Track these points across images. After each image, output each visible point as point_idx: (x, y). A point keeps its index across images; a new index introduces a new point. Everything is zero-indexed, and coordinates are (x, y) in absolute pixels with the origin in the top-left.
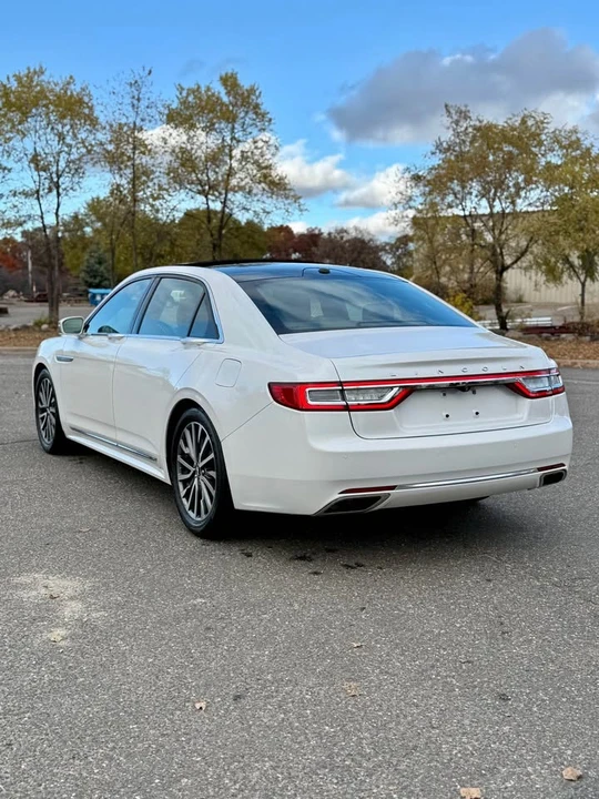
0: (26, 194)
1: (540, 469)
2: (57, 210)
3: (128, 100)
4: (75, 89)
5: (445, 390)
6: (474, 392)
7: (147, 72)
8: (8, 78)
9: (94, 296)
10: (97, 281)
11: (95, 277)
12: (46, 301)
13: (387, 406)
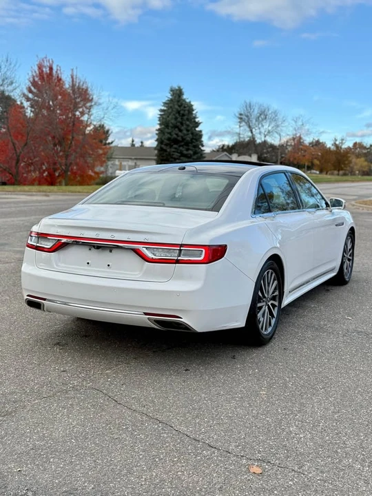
1: (146, 314)
6: (111, 251)
13: (50, 250)
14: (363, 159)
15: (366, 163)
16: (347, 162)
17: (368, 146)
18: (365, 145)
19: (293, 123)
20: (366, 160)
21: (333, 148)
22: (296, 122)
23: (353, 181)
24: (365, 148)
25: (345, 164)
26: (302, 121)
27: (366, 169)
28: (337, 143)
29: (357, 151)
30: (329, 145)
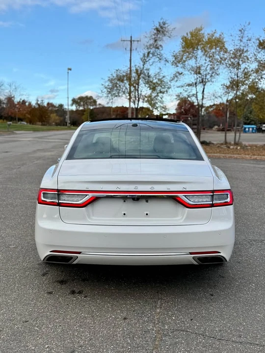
0: (189, 85)
1: (191, 253)
2: (203, 91)
3: (238, 38)
4: (217, 35)
5: (125, 199)
6: (147, 201)
7: (247, 23)
8: (187, 34)
9: (245, 128)
10: (248, 122)
11: (248, 120)
12: (224, 131)
13: (82, 205)
14: (55, 115)
15: (57, 118)
16: (47, 116)
17: (57, 106)
18: (55, 105)
19: (9, 87)
20: (57, 115)
21: (37, 106)
22: (10, 86)
23: (58, 130)
24: (55, 107)
25: (45, 118)
26: (15, 86)
27: (58, 121)
28: (39, 102)
29: (50, 109)
30: (34, 103)
